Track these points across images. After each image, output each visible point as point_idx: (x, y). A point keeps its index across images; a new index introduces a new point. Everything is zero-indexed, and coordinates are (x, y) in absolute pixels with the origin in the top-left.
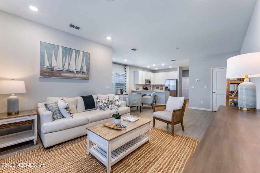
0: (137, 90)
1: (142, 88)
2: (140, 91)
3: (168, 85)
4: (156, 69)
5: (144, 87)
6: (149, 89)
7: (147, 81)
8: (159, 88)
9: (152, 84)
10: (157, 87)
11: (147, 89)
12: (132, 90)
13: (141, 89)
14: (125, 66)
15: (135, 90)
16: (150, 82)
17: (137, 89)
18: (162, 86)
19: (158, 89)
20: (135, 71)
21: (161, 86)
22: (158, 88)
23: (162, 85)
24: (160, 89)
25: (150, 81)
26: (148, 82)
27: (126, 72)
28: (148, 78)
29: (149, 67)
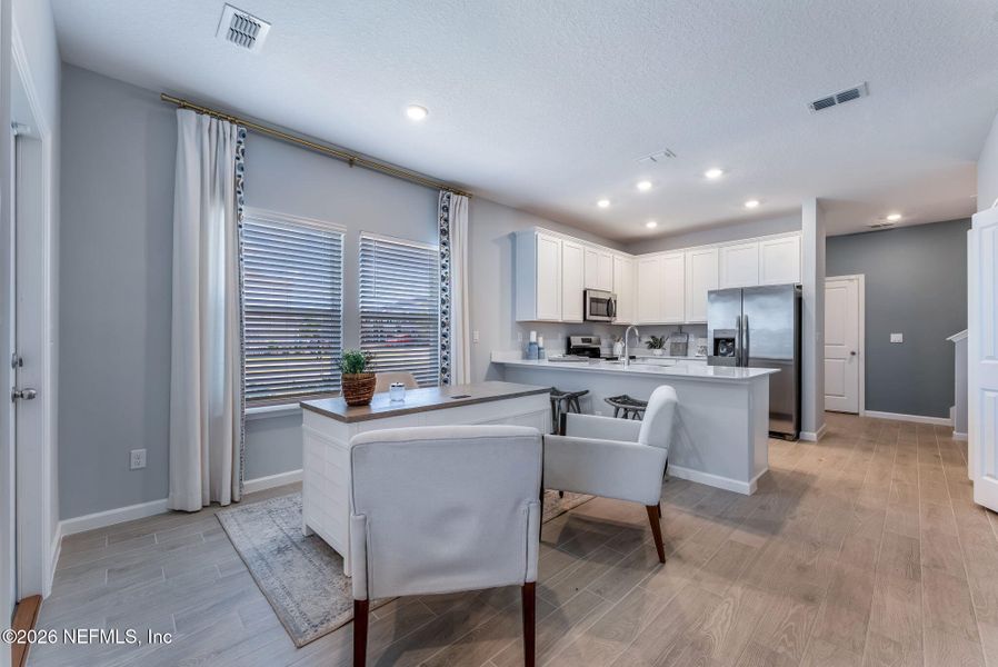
0: (527, 356)
1: (561, 342)
2: (545, 363)
3: (733, 326)
4: (652, 226)
5: (577, 341)
6: (604, 351)
7: (593, 300)
8: (667, 344)
9: (619, 320)
10: (655, 337)
11: (595, 353)
12: (498, 358)
13: (554, 351)
14: (442, 191)
15: (513, 357)
16: (609, 306)
17: (530, 351)
18: (680, 329)
19: (658, 352)
20: (513, 237)
21: (675, 334)
22: (656, 344)
23: (680, 327)
24: (668, 350)
25: (609, 302)
26: (600, 307)
27: (444, 232)
28: (602, 285)
29: (603, 205)
